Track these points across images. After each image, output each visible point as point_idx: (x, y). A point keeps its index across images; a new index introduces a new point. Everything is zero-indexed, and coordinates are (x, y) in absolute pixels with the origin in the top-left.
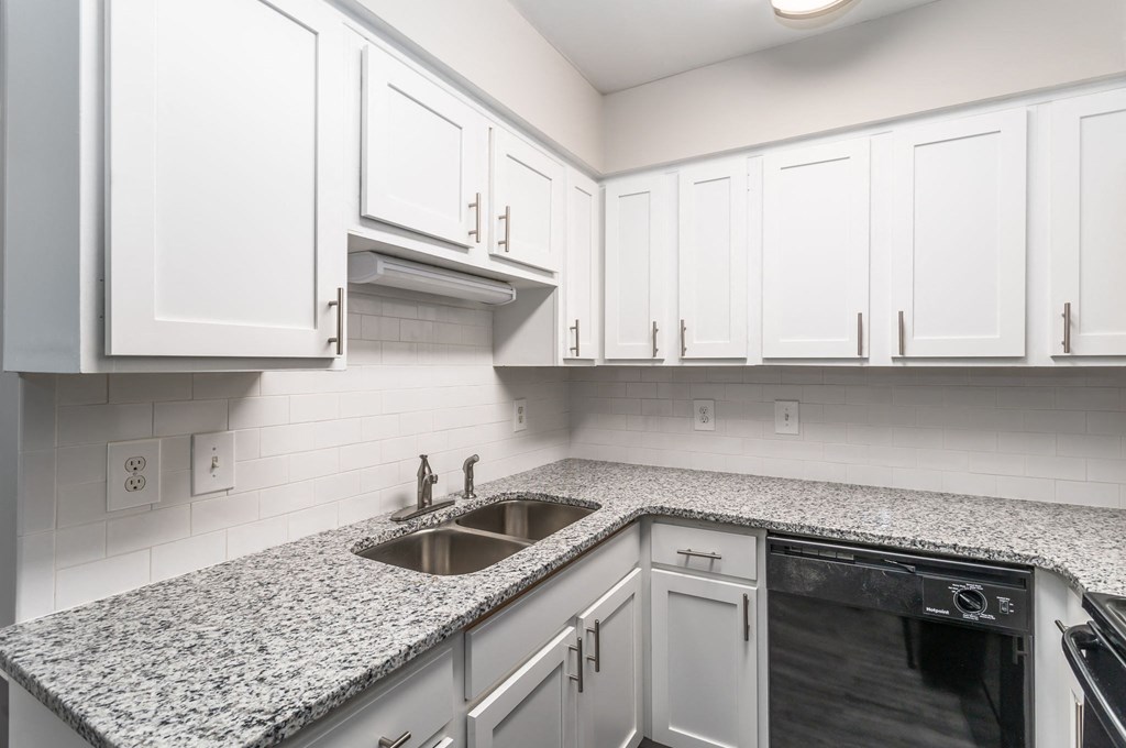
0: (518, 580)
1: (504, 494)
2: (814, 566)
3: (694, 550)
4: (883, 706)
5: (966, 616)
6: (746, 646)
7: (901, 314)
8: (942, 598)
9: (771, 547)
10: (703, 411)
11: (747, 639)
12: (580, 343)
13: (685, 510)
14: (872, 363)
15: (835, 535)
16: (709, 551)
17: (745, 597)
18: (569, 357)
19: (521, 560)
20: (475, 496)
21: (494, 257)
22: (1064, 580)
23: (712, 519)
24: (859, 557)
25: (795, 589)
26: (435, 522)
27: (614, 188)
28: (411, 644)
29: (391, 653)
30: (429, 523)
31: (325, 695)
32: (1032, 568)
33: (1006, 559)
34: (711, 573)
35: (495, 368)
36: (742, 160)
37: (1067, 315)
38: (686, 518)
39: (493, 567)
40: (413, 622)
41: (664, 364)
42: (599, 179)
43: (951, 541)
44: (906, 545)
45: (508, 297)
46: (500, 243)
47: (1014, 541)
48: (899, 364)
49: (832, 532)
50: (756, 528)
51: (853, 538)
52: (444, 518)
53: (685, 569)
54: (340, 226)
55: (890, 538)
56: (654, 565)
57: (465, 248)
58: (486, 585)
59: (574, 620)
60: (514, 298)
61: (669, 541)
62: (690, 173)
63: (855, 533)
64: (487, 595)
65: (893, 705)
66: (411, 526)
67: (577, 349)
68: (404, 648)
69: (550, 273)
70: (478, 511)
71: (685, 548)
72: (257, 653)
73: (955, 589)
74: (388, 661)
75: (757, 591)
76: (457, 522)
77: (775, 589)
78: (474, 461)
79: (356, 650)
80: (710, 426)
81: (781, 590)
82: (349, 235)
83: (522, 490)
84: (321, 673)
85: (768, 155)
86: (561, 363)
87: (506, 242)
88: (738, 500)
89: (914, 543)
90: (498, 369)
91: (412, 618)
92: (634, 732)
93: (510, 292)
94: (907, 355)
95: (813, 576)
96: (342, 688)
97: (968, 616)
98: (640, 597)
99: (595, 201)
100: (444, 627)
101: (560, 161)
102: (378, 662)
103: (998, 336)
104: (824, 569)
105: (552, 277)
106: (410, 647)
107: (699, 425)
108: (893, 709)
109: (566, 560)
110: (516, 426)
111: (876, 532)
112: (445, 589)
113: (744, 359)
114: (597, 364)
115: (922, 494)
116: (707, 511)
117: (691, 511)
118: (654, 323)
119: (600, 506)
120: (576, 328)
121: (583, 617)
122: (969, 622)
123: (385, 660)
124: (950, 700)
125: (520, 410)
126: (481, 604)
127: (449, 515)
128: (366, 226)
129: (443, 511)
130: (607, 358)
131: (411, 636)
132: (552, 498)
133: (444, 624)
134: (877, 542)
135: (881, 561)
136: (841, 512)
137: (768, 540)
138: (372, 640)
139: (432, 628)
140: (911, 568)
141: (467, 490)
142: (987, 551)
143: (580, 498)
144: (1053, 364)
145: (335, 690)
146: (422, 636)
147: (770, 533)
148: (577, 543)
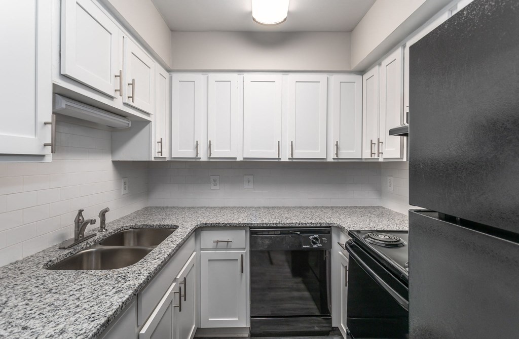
0: (160, 263)
1: (122, 227)
2: (266, 238)
3: (220, 240)
4: (280, 288)
5: (314, 246)
6: (242, 275)
7: (292, 142)
8: (307, 241)
9: (252, 233)
10: (215, 181)
11: (242, 272)
12: (163, 150)
13: (217, 223)
14: (282, 160)
15: (274, 225)
16: (226, 240)
17: (242, 256)
18: (157, 156)
19: (155, 255)
20: (107, 230)
21: (125, 104)
22: (340, 229)
23: (228, 225)
24: (282, 233)
25: (261, 248)
26: (88, 246)
27: (177, 77)
28: (123, 301)
29: (115, 307)
30: (85, 247)
31: (91, 335)
32: (330, 227)
33: (325, 225)
34: (227, 248)
35: (112, 161)
36: (235, 75)
37: (337, 145)
38: (217, 227)
39: (142, 260)
40: (116, 292)
41: (201, 160)
42: (169, 71)
43: (310, 222)
44: (297, 225)
45: (127, 125)
46: (129, 97)
47: (326, 219)
48: (290, 161)
49: (274, 224)
50: (246, 226)
51: (281, 225)
52: (93, 243)
53: (216, 249)
54: (49, 78)
55: (292, 223)
56: (202, 249)
57: (111, 98)
58: (145, 268)
59: (175, 280)
60: (130, 125)
61: (208, 238)
62: (213, 76)
63: (281, 223)
64: (149, 272)
65: (284, 286)
66: (75, 250)
67: (161, 152)
68: (120, 304)
69: (148, 114)
70: (110, 237)
71: (216, 240)
72: (22, 331)
73: (311, 238)
74: (115, 311)
75: (246, 252)
76: (100, 244)
77: (253, 250)
78: (106, 211)
79: (92, 312)
80: (217, 187)
81: (256, 250)
82: (53, 84)
83: (132, 224)
84: (79, 327)
85: (246, 75)
86: (153, 160)
87: (133, 97)
88: (235, 217)
89: (299, 224)
90: (113, 162)
91: (114, 290)
92: (194, 326)
93: (128, 122)
94: (294, 157)
95: (267, 242)
96: (98, 330)
97: (315, 246)
98: (196, 265)
99: (167, 81)
100: (135, 290)
101: (153, 59)
102: (110, 313)
103: (319, 151)
104: (271, 238)
105: (149, 117)
106: (123, 303)
107: (213, 187)
108: (284, 288)
109: (175, 251)
110: (123, 192)
111: (287, 222)
112: (124, 274)
113: (236, 158)
114: (167, 160)
115: (295, 207)
116: (226, 222)
117: (219, 223)
118: (197, 141)
119: (178, 227)
120: (161, 142)
121: (178, 277)
122: (315, 248)
123: (114, 311)
124: (299, 280)
125: (125, 183)
126: (148, 277)
127: (95, 242)
128: (62, 80)
129: (92, 239)
130: (172, 157)
131: (121, 298)
132: (150, 226)
133: (135, 288)
134: (288, 225)
135: (288, 233)
136: (273, 217)
137: (250, 231)
138: (98, 305)
139: (130, 292)
140: (299, 233)
141: (101, 227)
142: (320, 223)
143: (166, 224)
144: (333, 161)
145: (94, 331)
146: (127, 296)
147: (251, 228)
148: (178, 243)
